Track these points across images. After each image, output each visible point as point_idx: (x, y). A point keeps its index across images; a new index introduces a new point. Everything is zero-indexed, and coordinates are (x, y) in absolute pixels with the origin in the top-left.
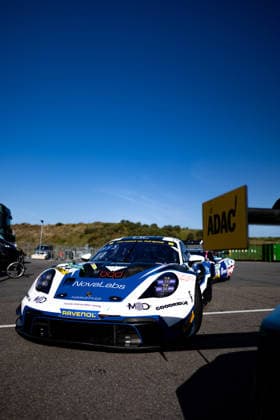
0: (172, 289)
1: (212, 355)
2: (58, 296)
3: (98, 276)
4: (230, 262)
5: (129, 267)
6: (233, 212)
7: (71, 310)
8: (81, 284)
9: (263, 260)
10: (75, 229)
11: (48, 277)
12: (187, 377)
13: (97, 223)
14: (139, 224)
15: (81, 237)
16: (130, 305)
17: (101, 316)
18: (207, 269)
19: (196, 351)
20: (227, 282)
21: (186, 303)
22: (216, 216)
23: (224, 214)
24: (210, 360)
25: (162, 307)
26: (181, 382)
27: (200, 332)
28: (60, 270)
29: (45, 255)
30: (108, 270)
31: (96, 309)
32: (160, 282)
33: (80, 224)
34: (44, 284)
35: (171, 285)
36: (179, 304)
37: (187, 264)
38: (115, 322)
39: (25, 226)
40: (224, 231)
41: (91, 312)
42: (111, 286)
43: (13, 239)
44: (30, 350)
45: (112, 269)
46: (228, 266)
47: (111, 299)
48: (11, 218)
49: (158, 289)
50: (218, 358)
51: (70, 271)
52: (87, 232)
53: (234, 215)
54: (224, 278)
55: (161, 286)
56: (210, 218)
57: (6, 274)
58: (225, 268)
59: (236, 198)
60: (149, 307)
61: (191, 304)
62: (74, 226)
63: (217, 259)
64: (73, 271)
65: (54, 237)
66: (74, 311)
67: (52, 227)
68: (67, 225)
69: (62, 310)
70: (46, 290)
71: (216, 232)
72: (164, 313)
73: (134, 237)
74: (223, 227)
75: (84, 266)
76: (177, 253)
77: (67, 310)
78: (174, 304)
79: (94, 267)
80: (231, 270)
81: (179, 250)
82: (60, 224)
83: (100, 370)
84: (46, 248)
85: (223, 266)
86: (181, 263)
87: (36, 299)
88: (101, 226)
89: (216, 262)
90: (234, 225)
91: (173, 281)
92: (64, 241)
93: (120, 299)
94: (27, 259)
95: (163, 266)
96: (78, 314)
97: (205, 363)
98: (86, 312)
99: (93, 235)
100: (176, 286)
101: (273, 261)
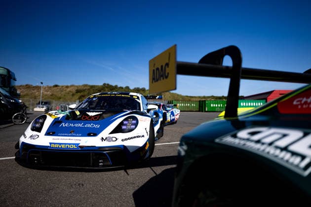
0: (134, 127)
1: (159, 170)
2: (48, 134)
3: (80, 119)
4: (177, 112)
5: (104, 113)
6: (167, 65)
7: (58, 144)
8: (67, 125)
9: (199, 111)
10: (68, 90)
11: (41, 121)
12: (141, 184)
13: (86, 85)
14: (116, 86)
15: (73, 95)
16: (102, 138)
17: (81, 147)
18: (160, 115)
19: (149, 168)
20: (175, 125)
21: (143, 136)
22: (158, 69)
23: (162, 66)
24: (158, 173)
25: (126, 139)
26: (137, 188)
27: (153, 156)
28: (50, 115)
29: (45, 108)
30: (88, 115)
31: (77, 142)
32: (125, 122)
33: (72, 86)
34: (37, 125)
35: (133, 124)
36: (138, 137)
37: (146, 111)
38: (92, 150)
39: (28, 87)
40: (162, 78)
41: (74, 144)
42: (89, 126)
43: (18, 96)
44: (26, 173)
45: (91, 114)
46: (175, 114)
47: (89, 135)
48: (15, 80)
49: (124, 127)
50: (163, 172)
51: (58, 116)
52: (78, 91)
53: (168, 67)
54: (173, 122)
55: (126, 125)
56: (154, 70)
57: (11, 122)
58: (173, 116)
59: (170, 54)
60: (116, 139)
61: (147, 137)
62: (67, 87)
63: (168, 109)
64: (61, 116)
65: (52, 95)
66: (60, 144)
67: (50, 88)
68: (62, 87)
69: (51, 143)
70: (39, 130)
71: (157, 81)
72: (127, 143)
73: (109, 93)
74: (161, 76)
75: (70, 113)
76: (139, 103)
77: (55, 144)
78: (135, 137)
79: (78, 113)
80: (178, 117)
81: (140, 101)
82: (56, 86)
83: (79, 184)
84: (46, 103)
85: (172, 113)
86: (142, 110)
87: (31, 136)
88: (88, 88)
89: (168, 111)
90: (168, 73)
91: (134, 122)
92: (60, 98)
93: (95, 135)
94: (30, 111)
95: (129, 112)
96: (63, 146)
97: (155, 175)
98: (70, 144)
99: (82, 94)
100: (136, 125)
101: (205, 111)
